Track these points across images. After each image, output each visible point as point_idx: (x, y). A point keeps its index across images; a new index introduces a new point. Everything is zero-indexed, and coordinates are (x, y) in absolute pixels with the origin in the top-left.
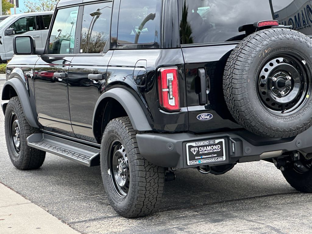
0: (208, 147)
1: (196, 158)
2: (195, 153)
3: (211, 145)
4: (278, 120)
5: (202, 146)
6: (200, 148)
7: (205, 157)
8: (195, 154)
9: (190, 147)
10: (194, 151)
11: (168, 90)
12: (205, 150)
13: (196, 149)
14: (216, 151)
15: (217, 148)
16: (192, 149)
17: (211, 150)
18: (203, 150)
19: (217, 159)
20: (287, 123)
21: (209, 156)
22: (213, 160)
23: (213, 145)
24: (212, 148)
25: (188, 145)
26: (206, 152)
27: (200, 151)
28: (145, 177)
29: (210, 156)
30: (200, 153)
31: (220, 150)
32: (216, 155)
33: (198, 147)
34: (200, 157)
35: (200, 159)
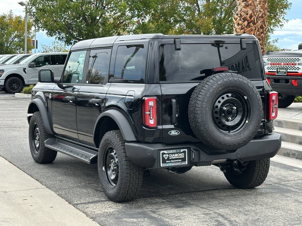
0: (175, 154)
1: (167, 162)
3: (177, 153)
4: (226, 138)
5: (171, 154)
6: (170, 155)
7: (173, 161)
8: (166, 159)
9: (163, 154)
10: (166, 157)
11: (149, 113)
12: (174, 157)
13: (167, 156)
14: (181, 157)
15: (182, 156)
16: (164, 156)
17: (178, 156)
18: (172, 157)
20: (232, 140)
21: (175, 161)
22: (179, 164)
23: (179, 153)
24: (178, 155)
25: (161, 152)
26: (174, 158)
27: (170, 157)
28: (130, 174)
29: (177, 161)
30: (170, 158)
31: (184, 157)
32: (181, 160)
33: (169, 154)
34: (170, 161)
35: (169, 162)
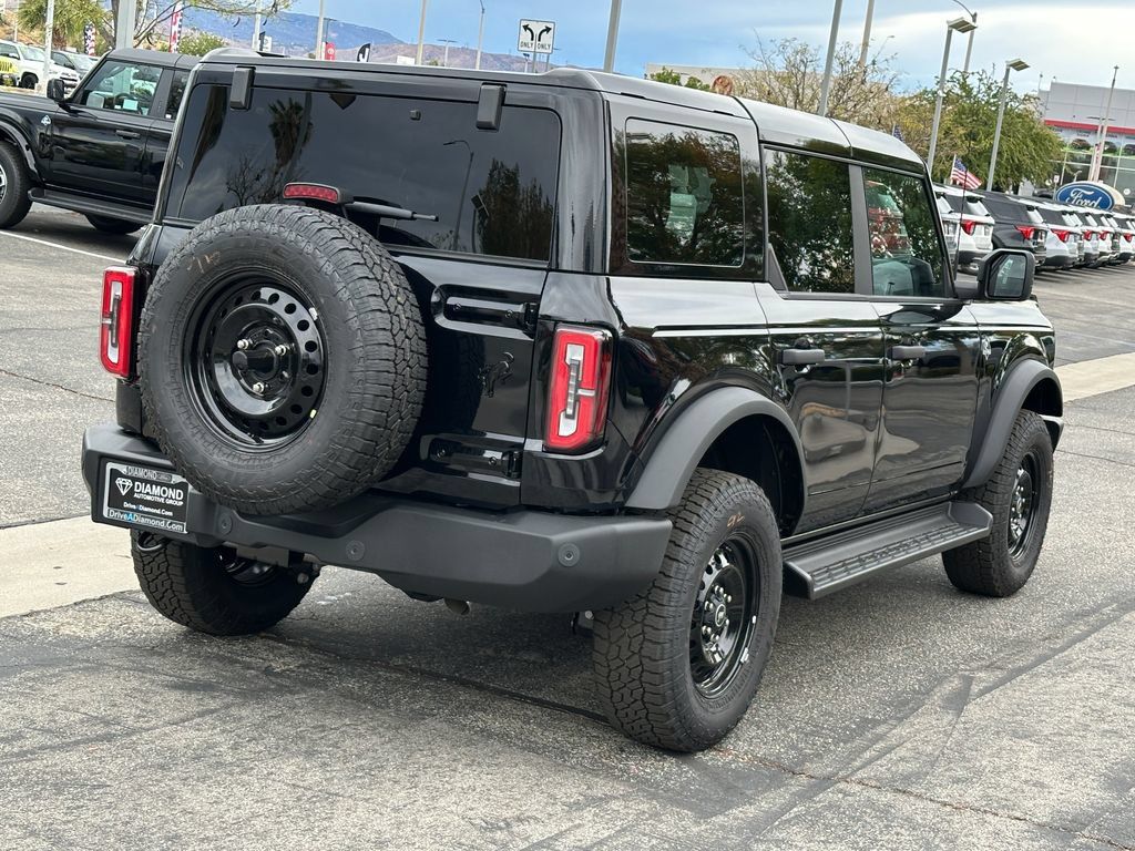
0: (154, 486)
1: (126, 505)
2: (126, 491)
3: (162, 485)
5: (141, 480)
6: (136, 483)
7: (146, 509)
8: (123, 494)
9: (115, 474)
10: (124, 486)
12: (148, 494)
13: (127, 484)
14: (170, 502)
15: (174, 497)
16: (119, 481)
17: (161, 497)
18: (143, 492)
19: (170, 524)
21: (153, 511)
22: (161, 524)
23: (169, 486)
24: (164, 492)
25: (110, 466)
26: (149, 498)
27: (136, 490)
29: (158, 512)
30: (135, 495)
31: (181, 503)
32: (171, 514)
33: (134, 479)
34: (134, 507)
35: (132, 510)
